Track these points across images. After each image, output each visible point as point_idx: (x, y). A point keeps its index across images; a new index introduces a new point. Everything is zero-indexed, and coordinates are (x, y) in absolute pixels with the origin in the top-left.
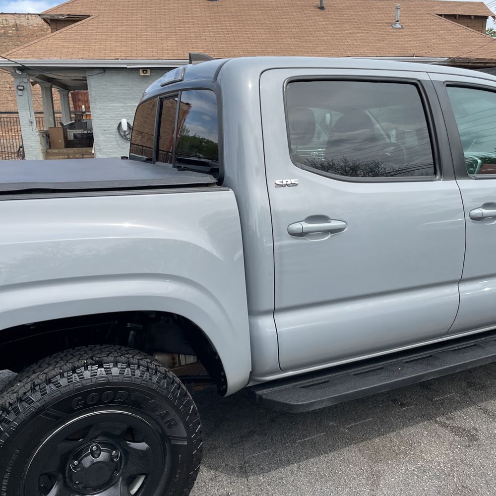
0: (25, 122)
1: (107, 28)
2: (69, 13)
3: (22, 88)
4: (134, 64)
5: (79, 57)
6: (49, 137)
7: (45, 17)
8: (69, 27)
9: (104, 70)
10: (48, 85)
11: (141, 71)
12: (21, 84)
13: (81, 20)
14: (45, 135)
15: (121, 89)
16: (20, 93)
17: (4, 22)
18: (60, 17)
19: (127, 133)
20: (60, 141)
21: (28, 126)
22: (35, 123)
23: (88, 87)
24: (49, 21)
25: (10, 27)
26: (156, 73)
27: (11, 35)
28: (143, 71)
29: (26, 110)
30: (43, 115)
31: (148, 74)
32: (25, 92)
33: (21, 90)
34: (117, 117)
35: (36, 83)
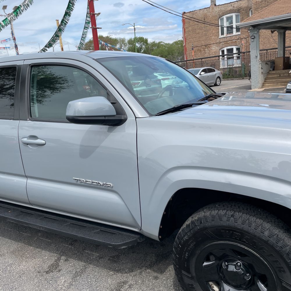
0: (253, 57)
3: (253, 37)
6: (274, 64)
10: (282, 31)
12: (254, 35)
14: (269, 63)
16: (252, 40)
20: (280, 65)
21: (254, 59)
22: (258, 57)
29: (254, 50)
30: (277, 50)
32: (255, 39)
33: (253, 38)
35: (275, 31)
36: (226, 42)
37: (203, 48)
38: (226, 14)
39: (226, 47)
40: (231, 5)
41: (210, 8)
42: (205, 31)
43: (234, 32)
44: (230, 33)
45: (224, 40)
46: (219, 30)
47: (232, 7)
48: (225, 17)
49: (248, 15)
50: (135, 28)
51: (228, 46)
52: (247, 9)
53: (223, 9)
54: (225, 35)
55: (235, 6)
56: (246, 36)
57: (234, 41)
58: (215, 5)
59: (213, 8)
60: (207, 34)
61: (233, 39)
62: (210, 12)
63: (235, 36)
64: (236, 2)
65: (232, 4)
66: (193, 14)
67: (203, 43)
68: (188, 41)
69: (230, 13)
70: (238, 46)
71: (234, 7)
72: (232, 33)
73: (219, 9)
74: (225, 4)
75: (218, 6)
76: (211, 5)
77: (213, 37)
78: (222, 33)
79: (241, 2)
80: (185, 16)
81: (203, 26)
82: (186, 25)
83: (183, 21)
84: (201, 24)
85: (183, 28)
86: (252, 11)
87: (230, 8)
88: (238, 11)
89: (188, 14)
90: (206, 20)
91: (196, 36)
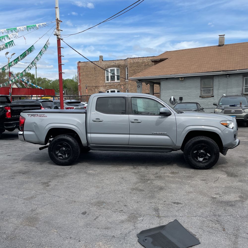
1: (172, 63)
2: (160, 58)
3: (139, 86)
4: (177, 76)
5: (158, 75)
7: (152, 60)
8: (159, 63)
9: (167, 78)
11: (180, 78)
12: (139, 85)
13: (164, 60)
15: (172, 85)
17: (148, 60)
18: (157, 60)
19: (173, 102)
26: (187, 79)
28: (181, 78)
31: (183, 79)
32: (140, 88)
33: (138, 87)
34: (170, 96)
35: (148, 84)
36: (110, 86)
37: (94, 88)
38: (110, 68)
39: (110, 89)
40: (114, 62)
41: (99, 61)
42: (95, 77)
43: (115, 80)
44: (113, 80)
45: (109, 85)
46: (105, 77)
47: (114, 64)
48: (109, 70)
49: (125, 70)
50: (36, 67)
51: (111, 89)
52: (124, 66)
53: (108, 64)
54: (109, 81)
55: (117, 63)
56: (124, 83)
57: (116, 86)
58: (103, 60)
59: (101, 62)
60: (97, 79)
61: (115, 84)
62: (99, 64)
63: (116, 83)
64: (117, 61)
65: (115, 61)
66: (87, 64)
67: (94, 85)
68: (82, 82)
69: (113, 67)
70: (118, 89)
72: (114, 80)
73: (106, 63)
75: (104, 61)
76: (100, 60)
77: (101, 82)
78: (108, 80)
79: (120, 61)
80: (80, 65)
81: (94, 73)
82: (81, 71)
83: (79, 68)
84: (92, 71)
85: (79, 72)
86: (127, 68)
87: (113, 64)
88: (118, 66)
89: (83, 63)
90: (96, 69)
91: (88, 79)
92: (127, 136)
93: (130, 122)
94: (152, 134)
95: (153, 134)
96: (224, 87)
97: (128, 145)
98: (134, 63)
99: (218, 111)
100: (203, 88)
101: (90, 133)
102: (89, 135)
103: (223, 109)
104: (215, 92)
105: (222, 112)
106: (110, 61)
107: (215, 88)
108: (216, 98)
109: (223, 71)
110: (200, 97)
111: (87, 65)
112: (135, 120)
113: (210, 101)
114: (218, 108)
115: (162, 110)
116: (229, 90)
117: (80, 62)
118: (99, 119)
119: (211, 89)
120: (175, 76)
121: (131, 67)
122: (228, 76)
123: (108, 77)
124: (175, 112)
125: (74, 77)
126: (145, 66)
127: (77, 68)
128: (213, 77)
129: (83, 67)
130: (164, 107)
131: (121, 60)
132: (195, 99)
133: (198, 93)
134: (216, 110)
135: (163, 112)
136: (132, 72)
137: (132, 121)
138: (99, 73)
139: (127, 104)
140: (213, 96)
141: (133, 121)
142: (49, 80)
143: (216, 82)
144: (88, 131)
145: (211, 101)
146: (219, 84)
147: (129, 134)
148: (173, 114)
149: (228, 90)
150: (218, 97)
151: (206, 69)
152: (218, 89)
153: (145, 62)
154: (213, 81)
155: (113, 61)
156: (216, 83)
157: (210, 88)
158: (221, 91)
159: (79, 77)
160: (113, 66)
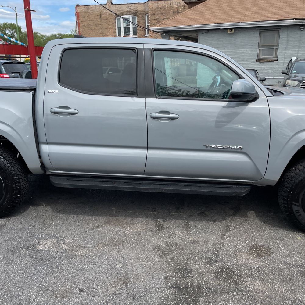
1: (217, 5)
4: (224, 26)
8: (196, 6)
9: (208, 31)
11: (228, 30)
13: (203, 2)
15: (216, 41)
17: (178, 4)
18: (194, 1)
22: (169, 62)
23: (198, 41)
24: (188, 3)
25: (181, 7)
26: (238, 31)
27: (181, 11)
28: (230, 30)
31: (233, 32)
35: (178, 39)
38: (123, 15)
40: (128, 7)
41: (107, 5)
42: (101, 29)
43: (130, 34)
44: (127, 35)
46: (116, 30)
47: (129, 9)
48: (121, 18)
49: (144, 19)
52: (143, 13)
53: (120, 9)
54: (122, 36)
55: (132, 8)
58: (112, 3)
59: (109, 6)
64: (133, 4)
65: (129, 5)
66: (88, 9)
69: (127, 15)
71: (130, 8)
73: (116, 8)
74: (122, 4)
75: (115, 5)
76: (108, 2)
77: (110, 36)
78: (120, 34)
79: (137, 5)
80: (79, 10)
81: (99, 23)
82: (81, 20)
83: (77, 14)
84: (97, 20)
85: (77, 22)
86: (148, 16)
87: (127, 9)
88: (135, 13)
89: (83, 8)
90: (102, 17)
91: (92, 33)
92: (141, 153)
93: (149, 118)
94: (205, 148)
95: (209, 148)
96: (294, 45)
97: (144, 173)
98: (158, 8)
99: (292, 84)
100: (263, 46)
101: (48, 143)
102: (44, 148)
103: (300, 81)
104: (281, 54)
105: (298, 86)
106: (122, 5)
107: (281, 47)
108: (281, 62)
109: (296, 19)
110: (257, 60)
111: (90, 11)
112: (162, 112)
113: (271, 67)
114: (292, 78)
115: (238, 86)
116: (302, 50)
117: (78, 5)
118: (68, 108)
119: (275, 48)
120: (221, 27)
121: (152, 15)
122: (303, 27)
123: (119, 29)
124: (268, 93)
125: (73, 30)
126: (173, 13)
127: (76, 15)
128: (280, 29)
129: (84, 14)
130: (240, 77)
131: (139, 3)
132: (250, 63)
133: (254, 55)
134: (289, 82)
135: (240, 91)
136: (154, 22)
137: (154, 115)
138: (106, 24)
139: (142, 67)
140: (277, 60)
141: (158, 115)
142: (42, 35)
143: (284, 36)
144: (42, 138)
145: (274, 67)
146: (288, 40)
147: (148, 148)
148: (262, 97)
149: (300, 50)
150: (284, 61)
151: (270, 15)
152: (285, 48)
153: (173, 7)
154: (279, 35)
155: (127, 5)
156: (283, 39)
157: (273, 46)
158: (289, 52)
159: (79, 29)
160: (128, 13)
